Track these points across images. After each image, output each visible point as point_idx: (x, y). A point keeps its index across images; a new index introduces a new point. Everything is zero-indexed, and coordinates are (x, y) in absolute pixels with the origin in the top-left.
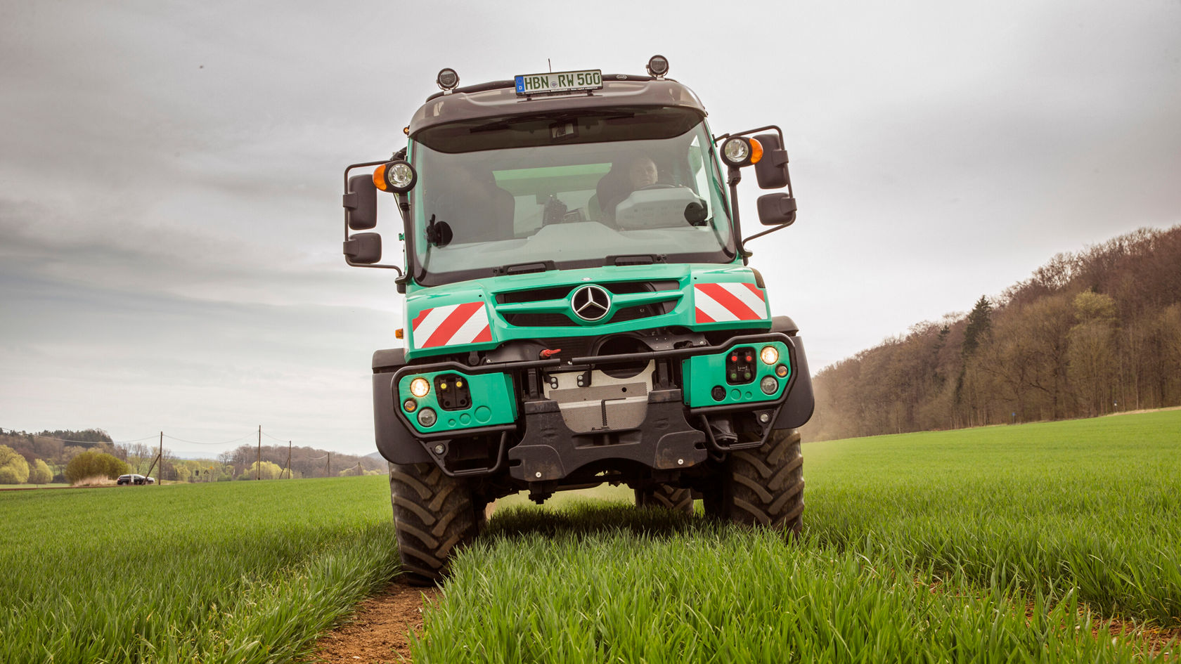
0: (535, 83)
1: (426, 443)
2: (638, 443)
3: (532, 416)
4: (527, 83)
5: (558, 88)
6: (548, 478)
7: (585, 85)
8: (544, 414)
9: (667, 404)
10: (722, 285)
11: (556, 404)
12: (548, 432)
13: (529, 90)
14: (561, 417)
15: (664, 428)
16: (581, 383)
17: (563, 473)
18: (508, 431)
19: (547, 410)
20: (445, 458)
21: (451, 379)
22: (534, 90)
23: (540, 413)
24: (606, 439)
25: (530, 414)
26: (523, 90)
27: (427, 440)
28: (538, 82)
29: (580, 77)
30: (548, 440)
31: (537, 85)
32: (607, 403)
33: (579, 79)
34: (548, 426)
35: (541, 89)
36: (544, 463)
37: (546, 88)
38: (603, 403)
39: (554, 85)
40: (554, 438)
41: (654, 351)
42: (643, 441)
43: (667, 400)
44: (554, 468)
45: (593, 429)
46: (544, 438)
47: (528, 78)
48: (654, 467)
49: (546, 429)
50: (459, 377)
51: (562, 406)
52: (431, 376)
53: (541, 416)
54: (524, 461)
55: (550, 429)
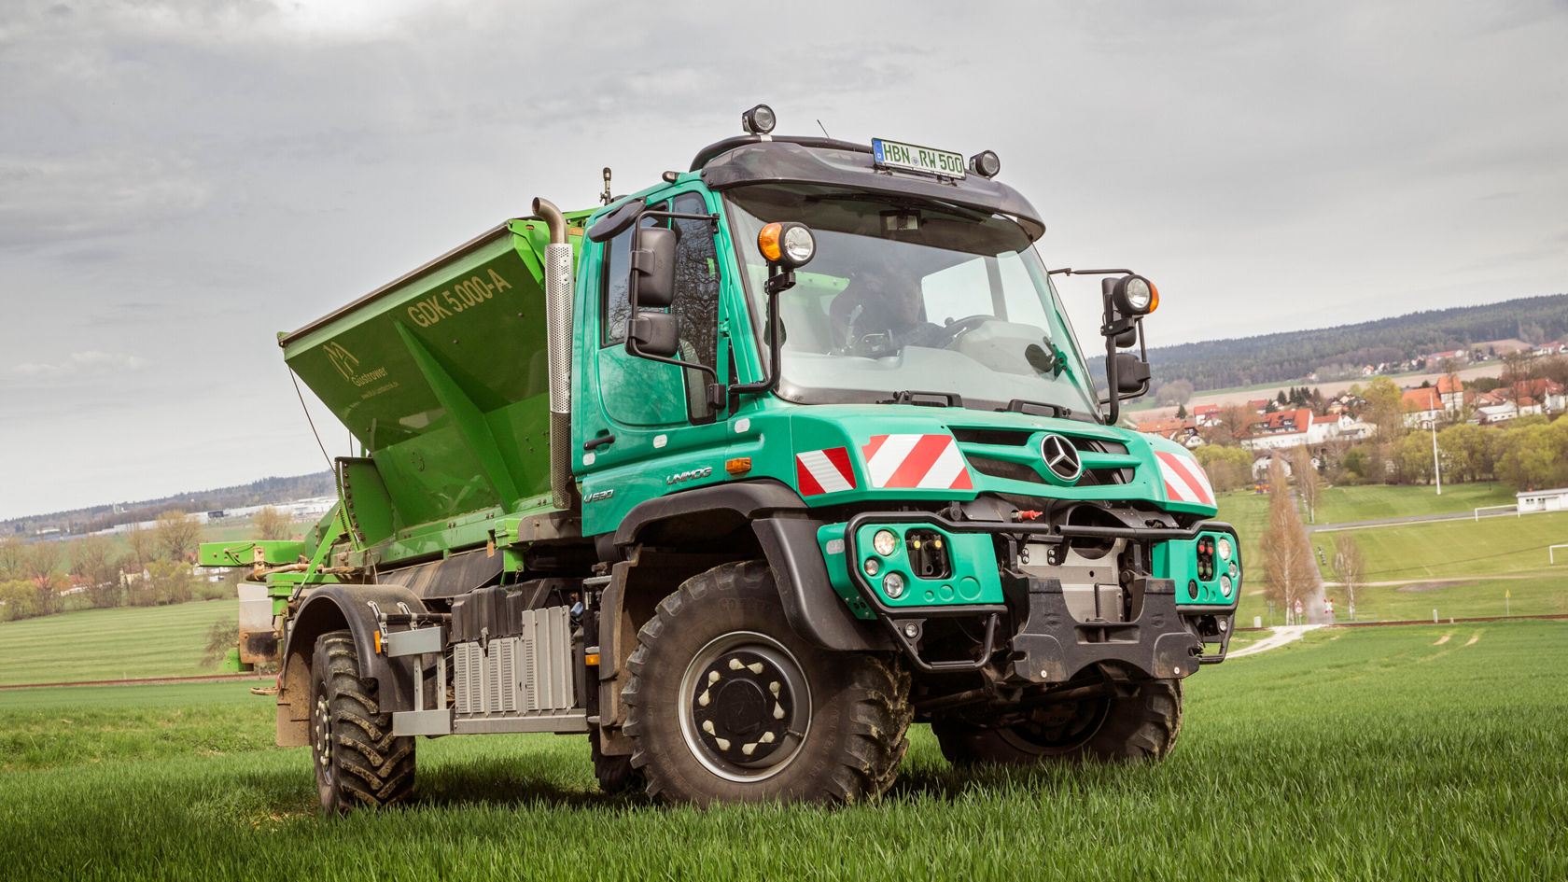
0: (895, 153)
1: (893, 620)
2: (1137, 642)
3: (1035, 595)
4: (886, 152)
5: (919, 167)
6: (1053, 680)
7: (947, 171)
8: (1047, 595)
9: (1163, 597)
10: (1175, 455)
11: (1058, 582)
12: (1051, 618)
13: (888, 161)
14: (1063, 601)
15: (1160, 627)
16: (1053, 560)
17: (1067, 674)
18: (1000, 614)
19: (1050, 590)
20: (918, 643)
21: (926, 535)
22: (894, 162)
23: (1045, 593)
24: (1102, 634)
25: (1034, 593)
26: (883, 160)
27: (894, 617)
28: (898, 153)
29: (942, 158)
30: (1052, 628)
31: (897, 157)
32: (1101, 588)
33: (941, 161)
34: (1051, 611)
35: (901, 163)
36: (1048, 659)
37: (907, 164)
38: (1096, 588)
39: (916, 161)
40: (1057, 627)
41: (1129, 527)
42: (1141, 640)
43: (1163, 591)
44: (1058, 666)
45: (1087, 620)
46: (1048, 626)
47: (887, 144)
48: (1152, 674)
49: (1049, 615)
50: (938, 533)
51: (1065, 587)
52: (902, 529)
53: (1044, 596)
54: (1029, 654)
55: (1054, 615)
